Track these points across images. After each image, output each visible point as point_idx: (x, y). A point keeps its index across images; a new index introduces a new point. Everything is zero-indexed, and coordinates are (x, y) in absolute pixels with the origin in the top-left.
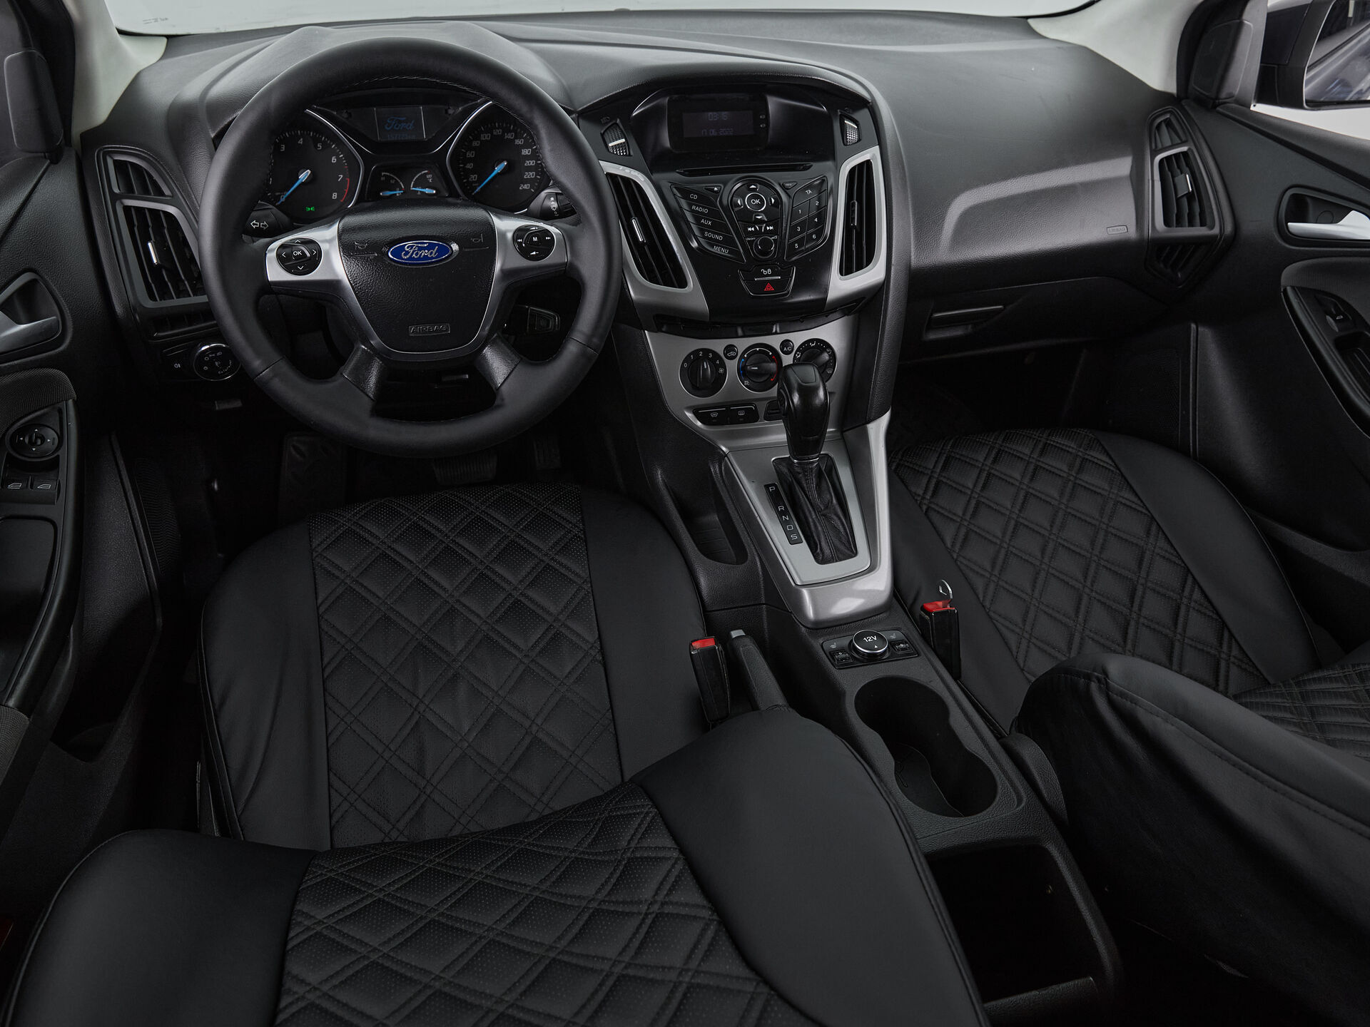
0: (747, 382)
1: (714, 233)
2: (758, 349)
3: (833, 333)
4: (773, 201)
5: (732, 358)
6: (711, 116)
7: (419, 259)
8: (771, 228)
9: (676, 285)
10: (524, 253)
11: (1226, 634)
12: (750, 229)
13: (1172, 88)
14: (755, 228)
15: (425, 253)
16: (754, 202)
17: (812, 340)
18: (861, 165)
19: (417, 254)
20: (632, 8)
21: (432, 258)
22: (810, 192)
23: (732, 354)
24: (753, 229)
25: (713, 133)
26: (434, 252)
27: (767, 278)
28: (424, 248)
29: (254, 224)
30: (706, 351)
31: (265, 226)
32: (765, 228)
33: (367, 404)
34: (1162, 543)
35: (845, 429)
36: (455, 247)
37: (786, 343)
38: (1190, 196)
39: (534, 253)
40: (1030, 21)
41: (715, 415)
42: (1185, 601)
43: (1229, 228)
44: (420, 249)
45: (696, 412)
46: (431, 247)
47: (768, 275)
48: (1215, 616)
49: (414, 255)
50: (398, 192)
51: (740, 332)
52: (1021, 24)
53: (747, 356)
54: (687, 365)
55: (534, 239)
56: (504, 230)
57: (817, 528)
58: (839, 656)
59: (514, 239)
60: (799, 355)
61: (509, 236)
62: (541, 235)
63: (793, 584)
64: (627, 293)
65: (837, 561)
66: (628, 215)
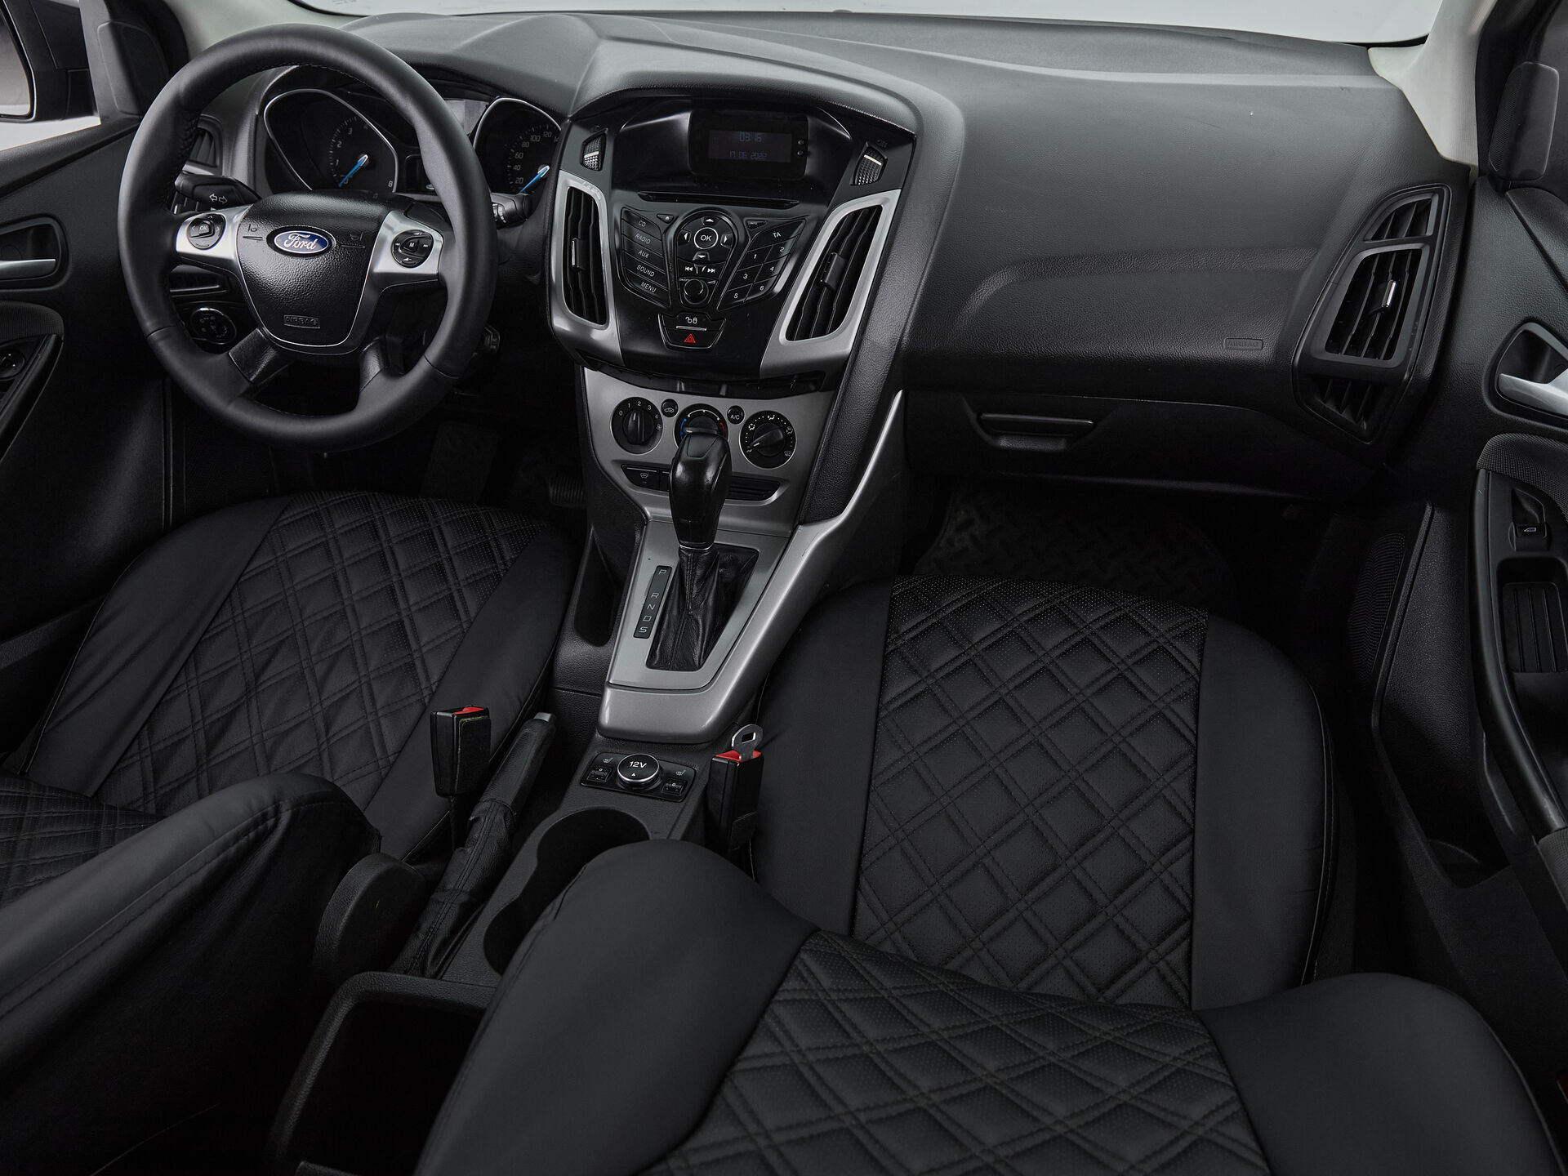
1: (647, 267)
2: (703, 411)
3: (795, 410)
4: (726, 239)
5: (669, 415)
6: (743, 136)
8: (713, 271)
10: (398, 258)
11: (1183, 929)
12: (688, 269)
13: (1471, 158)
14: (694, 269)
16: (704, 238)
17: (771, 413)
18: (871, 209)
19: (297, 245)
20: (854, 10)
22: (779, 234)
23: (670, 410)
24: (691, 269)
25: (743, 156)
26: (313, 245)
27: (689, 328)
29: (213, 197)
30: (645, 402)
31: (221, 201)
32: (706, 269)
33: (245, 386)
35: (795, 527)
36: (334, 241)
37: (736, 410)
38: (1388, 313)
40: (1372, 50)
41: (645, 476)
42: (1157, 868)
43: (1428, 370)
45: (625, 466)
46: (312, 238)
47: (692, 325)
48: (1185, 902)
51: (683, 387)
52: (1358, 53)
53: (689, 416)
54: (621, 413)
55: (412, 245)
56: (390, 228)
57: (668, 627)
58: (597, 773)
59: (396, 241)
60: (752, 427)
61: (391, 237)
62: (422, 241)
63: (607, 680)
64: (549, 320)
65: (672, 670)
66: (575, 234)
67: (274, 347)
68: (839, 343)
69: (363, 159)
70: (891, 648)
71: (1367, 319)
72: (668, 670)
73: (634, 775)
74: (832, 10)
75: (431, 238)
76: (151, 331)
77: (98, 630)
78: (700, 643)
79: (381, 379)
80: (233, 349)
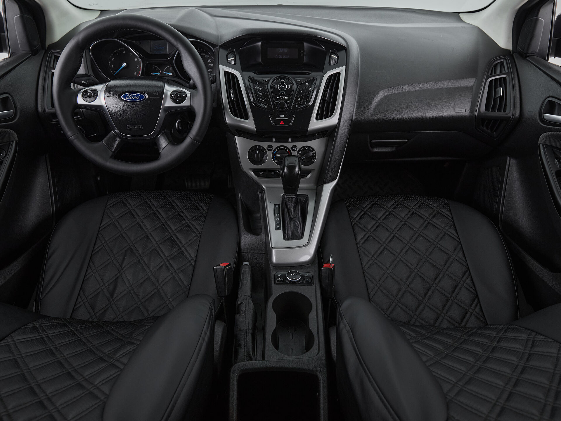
0: (276, 161)
1: (262, 98)
2: (282, 148)
3: (316, 144)
4: (290, 86)
5: (270, 150)
6: (280, 50)
7: (132, 100)
8: (287, 98)
9: (245, 118)
10: (174, 101)
11: (476, 300)
12: (278, 98)
13: (510, 48)
14: (280, 97)
15: (135, 97)
16: (281, 86)
17: (307, 146)
18: (336, 74)
19: (131, 98)
20: (284, 4)
21: (137, 100)
22: (308, 84)
23: (270, 149)
24: (279, 98)
25: (280, 57)
26: (138, 98)
27: (281, 119)
28: (135, 96)
29: (83, 82)
30: (260, 147)
31: (88, 83)
32: (285, 98)
33: (111, 154)
34: (460, 255)
35: (318, 185)
36: (147, 96)
37: (294, 147)
38: (501, 98)
39: (177, 101)
40: (460, 14)
41: (262, 173)
42: (462, 282)
43: (517, 114)
44: (133, 96)
45: (253, 170)
46: (137, 95)
47: (282, 117)
48: (474, 292)
49: (130, 98)
50: (159, 74)
51: (274, 140)
52: (456, 16)
53: (277, 150)
54: (251, 151)
55: (179, 95)
56: (168, 91)
57: (288, 225)
58: (279, 280)
59: (171, 95)
60: (300, 152)
61: (169, 93)
62: (182, 94)
63: (271, 247)
64: (225, 120)
65: (293, 240)
66: (230, 88)
67: (120, 138)
68: (333, 120)
69: (124, 65)
70: (353, 223)
71: (495, 100)
72: (291, 240)
73: (294, 278)
74: (276, 4)
75: (185, 92)
76: (71, 136)
77: (50, 257)
78: (300, 229)
79: (169, 147)
80: (104, 140)
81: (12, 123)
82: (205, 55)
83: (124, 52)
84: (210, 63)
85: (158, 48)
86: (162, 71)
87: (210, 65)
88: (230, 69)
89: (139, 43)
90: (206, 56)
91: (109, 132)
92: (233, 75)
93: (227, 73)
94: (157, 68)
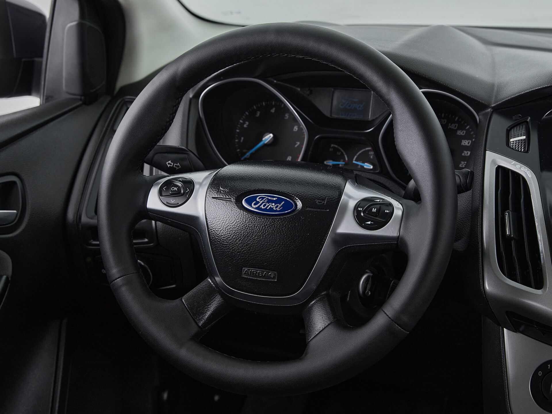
7: (265, 210)
9: (533, 285)
10: (361, 221)
15: (273, 206)
19: (264, 206)
21: (276, 211)
26: (279, 206)
28: (272, 201)
29: (169, 164)
31: (178, 166)
33: (194, 329)
36: (300, 204)
39: (369, 223)
44: (269, 201)
46: (277, 202)
49: (262, 206)
50: (341, 163)
54: (540, 374)
55: (374, 210)
56: (350, 197)
59: (356, 207)
61: (352, 204)
62: (383, 207)
64: (481, 283)
66: (505, 208)
67: (223, 295)
69: (269, 137)
75: (390, 205)
76: (117, 276)
79: (332, 331)
80: (186, 296)
81: (9, 238)
82: (458, 129)
83: (273, 111)
84: (466, 148)
85: (349, 106)
86: (350, 159)
87: (466, 152)
88: (510, 163)
89: (308, 92)
90: (460, 133)
91: (201, 278)
92: (517, 176)
93: (501, 171)
94: (339, 151)
